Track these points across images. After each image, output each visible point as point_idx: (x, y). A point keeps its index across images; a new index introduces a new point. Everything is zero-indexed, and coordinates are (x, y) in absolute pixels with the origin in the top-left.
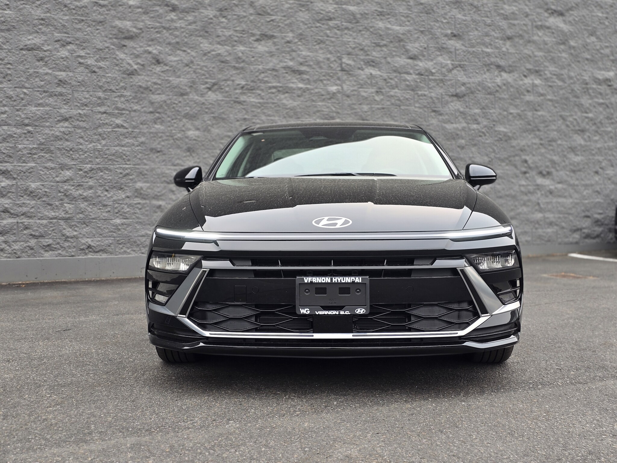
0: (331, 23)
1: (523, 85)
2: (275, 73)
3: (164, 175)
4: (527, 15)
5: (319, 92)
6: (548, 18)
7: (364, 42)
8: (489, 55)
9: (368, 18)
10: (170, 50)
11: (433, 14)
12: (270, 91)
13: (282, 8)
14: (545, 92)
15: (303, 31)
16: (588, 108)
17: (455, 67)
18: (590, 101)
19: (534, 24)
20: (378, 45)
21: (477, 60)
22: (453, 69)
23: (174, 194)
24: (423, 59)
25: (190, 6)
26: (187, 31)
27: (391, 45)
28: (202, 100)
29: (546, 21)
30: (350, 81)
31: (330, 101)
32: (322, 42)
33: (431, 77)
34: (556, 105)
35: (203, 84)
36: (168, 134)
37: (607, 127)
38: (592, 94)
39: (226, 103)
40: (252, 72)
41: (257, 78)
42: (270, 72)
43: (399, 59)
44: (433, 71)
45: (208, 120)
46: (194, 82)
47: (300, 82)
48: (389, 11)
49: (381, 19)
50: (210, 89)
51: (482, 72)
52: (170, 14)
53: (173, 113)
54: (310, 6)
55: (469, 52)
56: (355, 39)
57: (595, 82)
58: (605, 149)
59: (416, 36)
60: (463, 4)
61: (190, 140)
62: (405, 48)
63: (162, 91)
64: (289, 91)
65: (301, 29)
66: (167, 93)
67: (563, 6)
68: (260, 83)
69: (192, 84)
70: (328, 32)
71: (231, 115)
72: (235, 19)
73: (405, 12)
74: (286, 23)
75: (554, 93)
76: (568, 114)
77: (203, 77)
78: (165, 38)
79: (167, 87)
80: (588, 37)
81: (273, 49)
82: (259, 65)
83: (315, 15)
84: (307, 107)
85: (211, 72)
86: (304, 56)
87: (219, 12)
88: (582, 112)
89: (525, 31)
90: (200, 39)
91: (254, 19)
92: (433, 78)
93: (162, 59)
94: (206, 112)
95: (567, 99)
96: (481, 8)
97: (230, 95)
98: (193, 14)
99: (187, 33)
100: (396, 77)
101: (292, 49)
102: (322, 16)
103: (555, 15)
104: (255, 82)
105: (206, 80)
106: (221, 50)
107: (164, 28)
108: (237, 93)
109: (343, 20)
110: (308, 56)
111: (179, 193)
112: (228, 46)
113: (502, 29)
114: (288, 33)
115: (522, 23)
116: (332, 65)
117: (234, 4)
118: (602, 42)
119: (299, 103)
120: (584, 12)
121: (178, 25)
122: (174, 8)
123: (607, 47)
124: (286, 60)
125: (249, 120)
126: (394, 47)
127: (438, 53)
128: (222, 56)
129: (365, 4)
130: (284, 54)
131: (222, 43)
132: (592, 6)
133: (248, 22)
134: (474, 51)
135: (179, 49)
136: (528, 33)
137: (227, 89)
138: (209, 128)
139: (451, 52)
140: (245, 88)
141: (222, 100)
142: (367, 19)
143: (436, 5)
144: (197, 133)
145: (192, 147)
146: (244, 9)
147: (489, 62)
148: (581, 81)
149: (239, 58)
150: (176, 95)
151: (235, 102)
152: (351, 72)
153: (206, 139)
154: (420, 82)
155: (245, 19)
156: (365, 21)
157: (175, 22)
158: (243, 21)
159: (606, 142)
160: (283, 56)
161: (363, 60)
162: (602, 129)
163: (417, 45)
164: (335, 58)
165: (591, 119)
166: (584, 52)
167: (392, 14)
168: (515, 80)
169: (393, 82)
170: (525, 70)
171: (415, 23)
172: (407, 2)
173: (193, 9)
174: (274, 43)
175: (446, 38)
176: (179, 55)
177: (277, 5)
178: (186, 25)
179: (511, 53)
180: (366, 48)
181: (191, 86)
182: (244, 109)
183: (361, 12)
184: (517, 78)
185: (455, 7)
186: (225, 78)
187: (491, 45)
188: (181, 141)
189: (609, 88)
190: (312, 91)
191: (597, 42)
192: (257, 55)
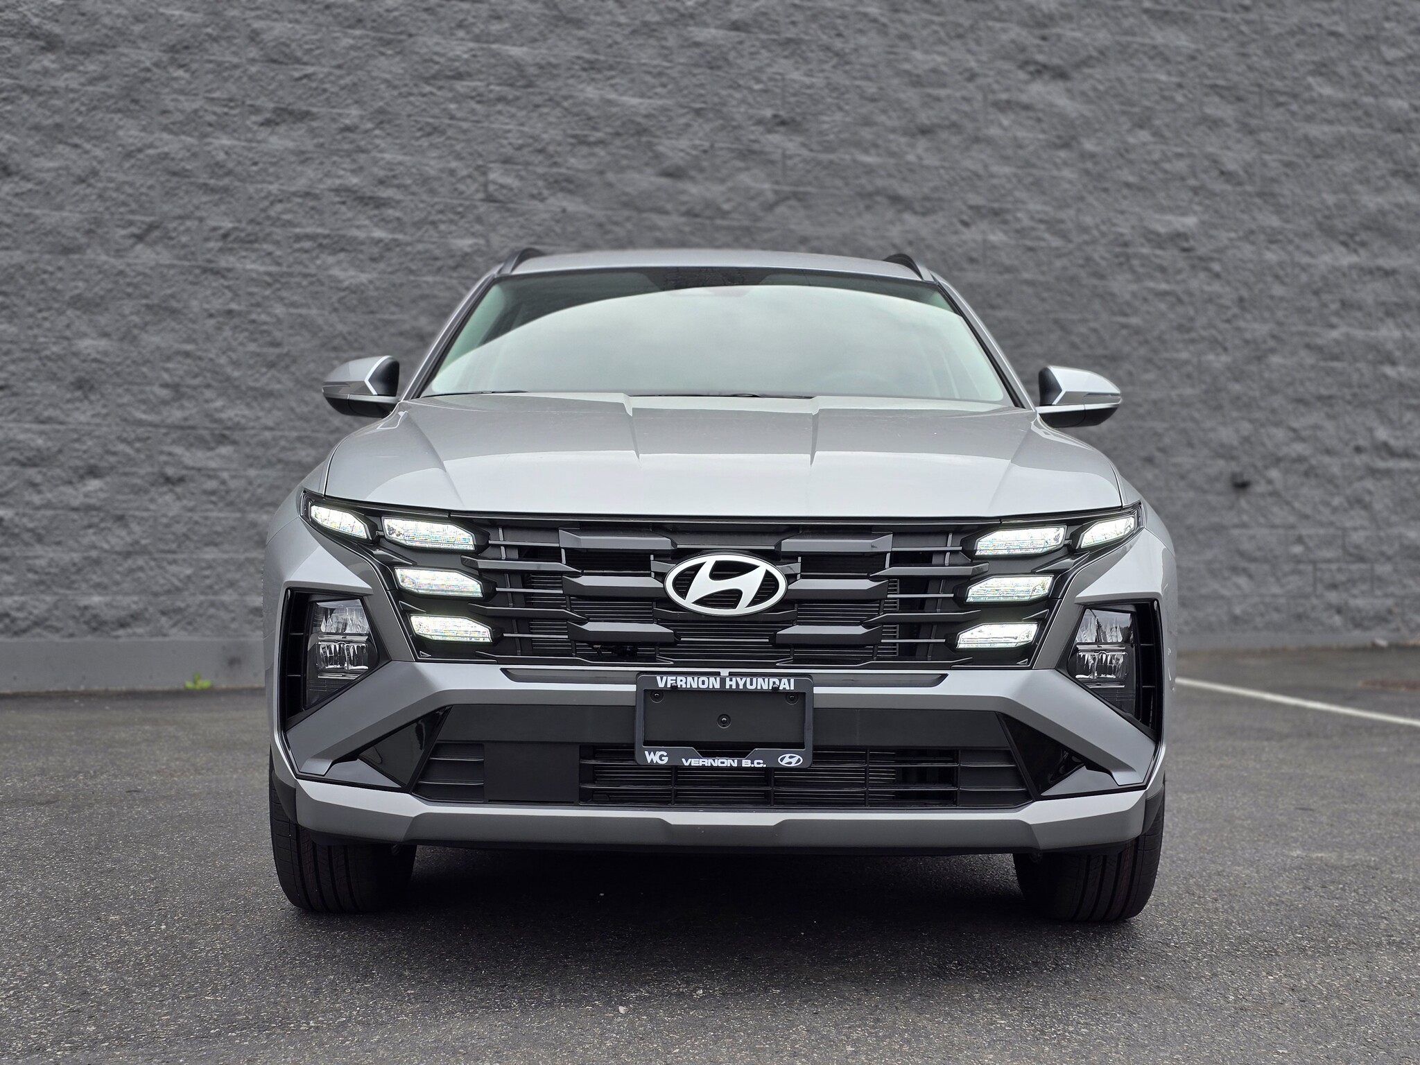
0: (461, 86)
1: (960, 246)
2: (311, 203)
3: (12, 445)
4: (972, 77)
5: (427, 251)
6: (1027, 82)
7: (545, 132)
8: (870, 170)
9: (558, 75)
10: (37, 143)
11: (726, 69)
12: (297, 246)
13: (333, 46)
14: (1016, 263)
15: (387, 104)
16: (1128, 304)
17: (781, 199)
18: (1134, 287)
19: (991, 97)
20: (582, 141)
21: (839, 183)
22: (776, 203)
23: (39, 492)
24: (699, 177)
25: (93, 39)
26: (83, 99)
27: (618, 142)
28: (119, 264)
29: (1021, 91)
30: (510, 226)
31: (455, 275)
32: (435, 129)
33: (719, 222)
34: (1045, 295)
35: (123, 227)
36: (26, 346)
37: (1178, 351)
38: (1141, 270)
39: (182, 273)
40: (251, 198)
41: (263, 215)
42: (299, 200)
43: (636, 176)
44: (726, 207)
45: (132, 313)
46: (98, 222)
47: (376, 225)
48: (611, 61)
49: (593, 80)
50: (139, 238)
51: (853, 212)
52: (41, 57)
53: (42, 295)
54: (406, 44)
55: (819, 163)
56: (522, 124)
57: (1149, 240)
58: (1173, 404)
59: (683, 121)
60: (804, 48)
61: (84, 361)
62: (652, 151)
63: (15, 241)
64: (348, 247)
65: (382, 98)
66: (28, 247)
67: (1065, 55)
68: (272, 225)
69: (93, 227)
70: (453, 106)
71: (194, 303)
72: (212, 72)
73: (655, 62)
74: (342, 82)
75: (1039, 264)
76: (1075, 317)
77: (122, 209)
78: (25, 115)
79: (27, 233)
80: (1129, 131)
81: (309, 145)
82: (271, 183)
83: (417, 66)
84: (394, 285)
85: (144, 198)
86: (388, 163)
87: (170, 55)
88: (1114, 314)
89: (966, 114)
90: (117, 117)
91: (259, 72)
92: (725, 223)
93: (18, 165)
94: (129, 295)
95: (1073, 279)
96: (853, 58)
97: (193, 253)
98: (102, 57)
99: (83, 104)
100: (628, 219)
101: (358, 146)
102: (437, 67)
103: (1046, 77)
104: (259, 224)
105: (131, 217)
106: (172, 144)
107: (25, 90)
108: (210, 250)
109: (492, 79)
110: (400, 163)
111: (51, 491)
112: (191, 136)
113: (907, 110)
114: (347, 106)
115: (958, 94)
116: (461, 187)
117: (209, 35)
118: (1167, 144)
119: (374, 275)
120: (1123, 70)
121: (60, 83)
122: (51, 44)
123: (1179, 156)
124: (342, 173)
125: (240, 314)
126: (627, 147)
127: (740, 164)
128: (173, 159)
129: (550, 41)
130: (335, 158)
131: (175, 128)
132: (1141, 56)
133: (245, 79)
134: (831, 162)
135: (61, 142)
136: (974, 120)
137: (184, 239)
138: (136, 332)
139: (772, 162)
140: (231, 238)
141: (171, 266)
142: (554, 77)
143: (734, 48)
144: (103, 343)
145: (87, 377)
146: (234, 49)
147: (870, 188)
148: (1112, 237)
149: (219, 165)
150: (50, 252)
151: (205, 271)
152: (511, 206)
153: (127, 358)
154: (692, 233)
155: (237, 73)
156: (550, 83)
157: (53, 76)
158: (231, 76)
159: (1173, 387)
160: (334, 163)
161: (543, 177)
162: (1166, 355)
163: (684, 143)
164: (471, 170)
165: (1137, 331)
166: (1119, 167)
167: (621, 67)
168: (939, 232)
169: (620, 232)
170: (964, 208)
171: (681, 91)
172: (659, 39)
173: (101, 45)
174: (312, 132)
175: (761, 128)
176: (62, 156)
177: (319, 40)
178: (83, 85)
179: (927, 168)
180: (551, 149)
181: (89, 232)
182: (228, 287)
183: (538, 60)
184: (944, 227)
185: (786, 53)
186: (179, 211)
187: (876, 146)
188: (60, 363)
189: (1185, 254)
190: (409, 249)
191: (1155, 143)
192: (265, 159)
